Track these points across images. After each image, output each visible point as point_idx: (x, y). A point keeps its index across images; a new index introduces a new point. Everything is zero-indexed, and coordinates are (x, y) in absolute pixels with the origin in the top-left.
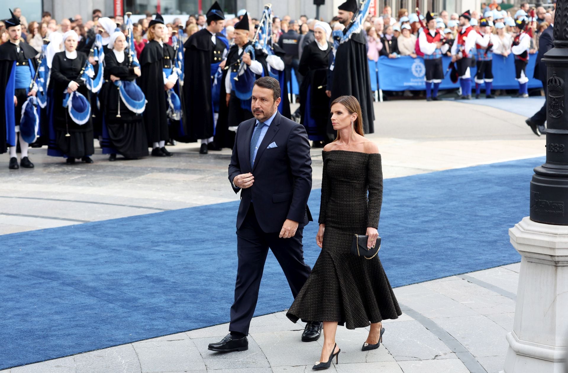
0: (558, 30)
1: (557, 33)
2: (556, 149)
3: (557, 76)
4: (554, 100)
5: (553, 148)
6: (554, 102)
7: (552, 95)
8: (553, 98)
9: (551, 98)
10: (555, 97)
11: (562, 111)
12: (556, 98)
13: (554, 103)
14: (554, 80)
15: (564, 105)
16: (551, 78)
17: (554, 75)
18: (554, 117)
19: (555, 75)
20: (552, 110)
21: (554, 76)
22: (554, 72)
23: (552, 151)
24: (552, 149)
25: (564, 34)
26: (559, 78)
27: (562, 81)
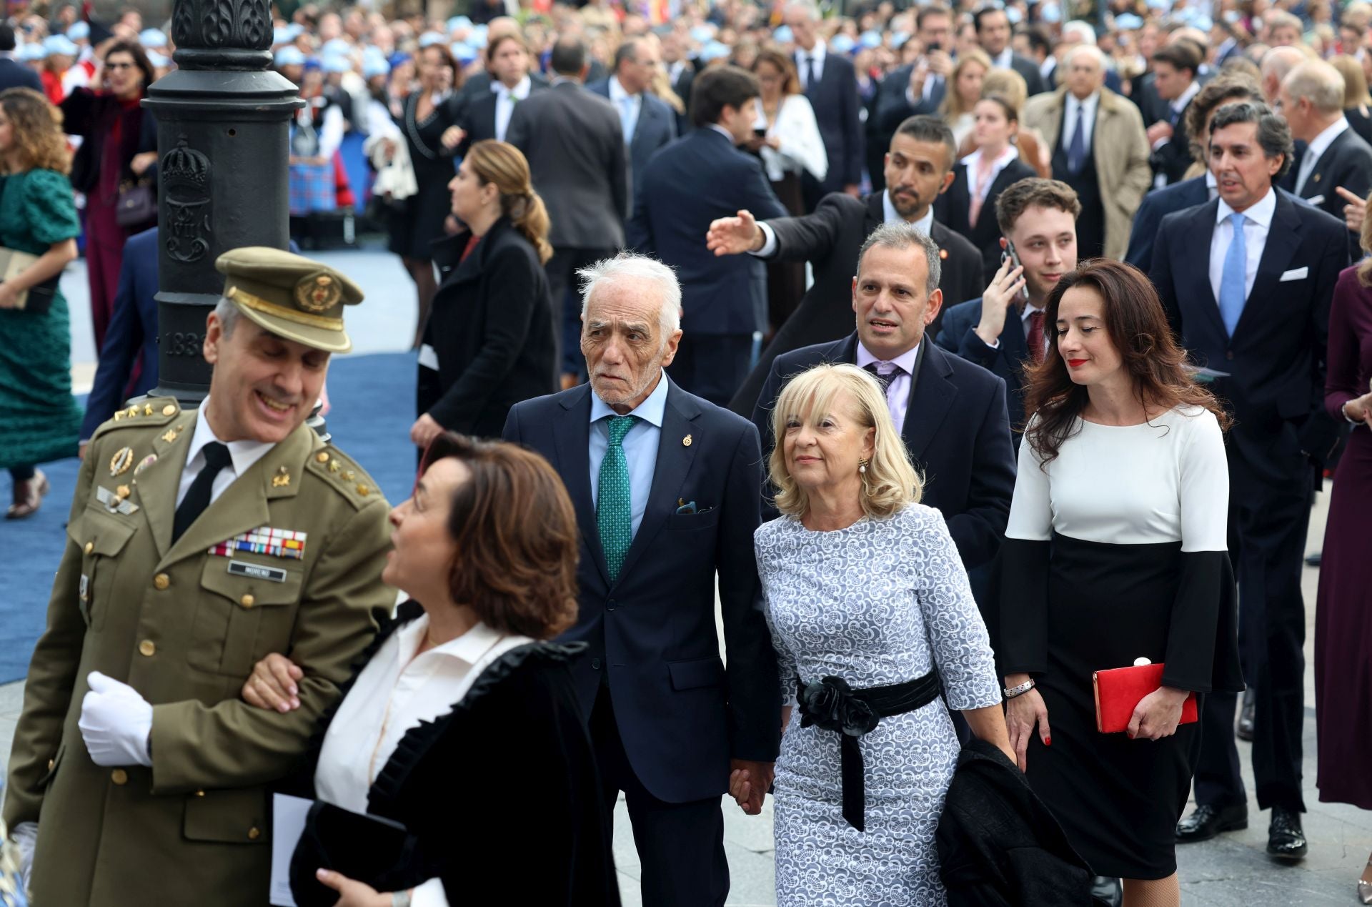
0: (187, 20)
1: (187, 28)
2: (191, 347)
3: (190, 147)
4: (183, 212)
5: (182, 346)
6: (182, 219)
7: (176, 200)
8: (179, 207)
9: (172, 206)
10: (183, 205)
11: (205, 243)
12: (188, 207)
13: (184, 222)
14: (181, 157)
15: (210, 225)
16: (173, 152)
17: (181, 143)
18: (184, 258)
19: (185, 143)
20: (177, 241)
21: (180, 148)
22: (181, 136)
23: (178, 353)
24: (178, 348)
25: (204, 31)
26: (195, 152)
27: (204, 161)
